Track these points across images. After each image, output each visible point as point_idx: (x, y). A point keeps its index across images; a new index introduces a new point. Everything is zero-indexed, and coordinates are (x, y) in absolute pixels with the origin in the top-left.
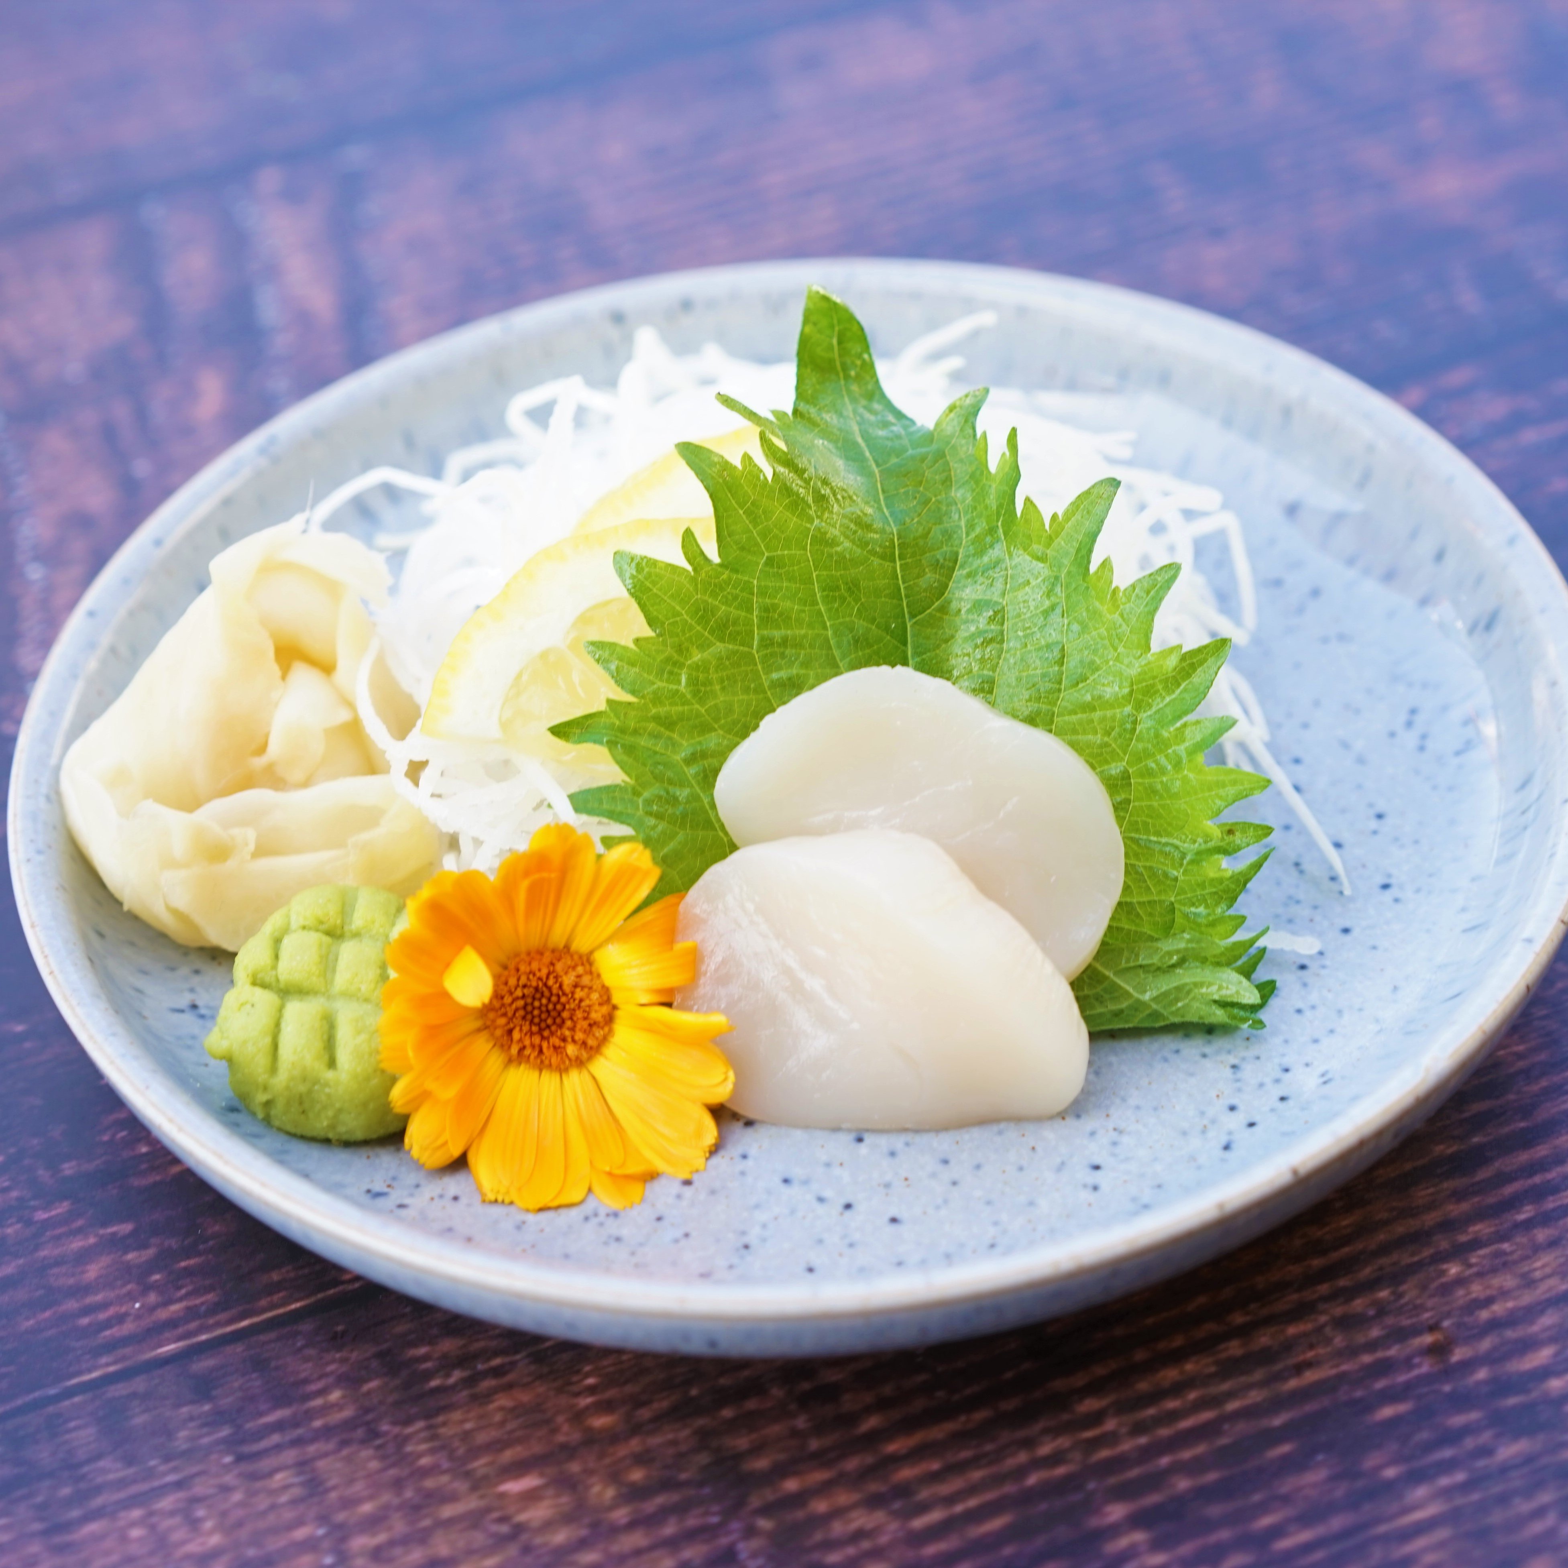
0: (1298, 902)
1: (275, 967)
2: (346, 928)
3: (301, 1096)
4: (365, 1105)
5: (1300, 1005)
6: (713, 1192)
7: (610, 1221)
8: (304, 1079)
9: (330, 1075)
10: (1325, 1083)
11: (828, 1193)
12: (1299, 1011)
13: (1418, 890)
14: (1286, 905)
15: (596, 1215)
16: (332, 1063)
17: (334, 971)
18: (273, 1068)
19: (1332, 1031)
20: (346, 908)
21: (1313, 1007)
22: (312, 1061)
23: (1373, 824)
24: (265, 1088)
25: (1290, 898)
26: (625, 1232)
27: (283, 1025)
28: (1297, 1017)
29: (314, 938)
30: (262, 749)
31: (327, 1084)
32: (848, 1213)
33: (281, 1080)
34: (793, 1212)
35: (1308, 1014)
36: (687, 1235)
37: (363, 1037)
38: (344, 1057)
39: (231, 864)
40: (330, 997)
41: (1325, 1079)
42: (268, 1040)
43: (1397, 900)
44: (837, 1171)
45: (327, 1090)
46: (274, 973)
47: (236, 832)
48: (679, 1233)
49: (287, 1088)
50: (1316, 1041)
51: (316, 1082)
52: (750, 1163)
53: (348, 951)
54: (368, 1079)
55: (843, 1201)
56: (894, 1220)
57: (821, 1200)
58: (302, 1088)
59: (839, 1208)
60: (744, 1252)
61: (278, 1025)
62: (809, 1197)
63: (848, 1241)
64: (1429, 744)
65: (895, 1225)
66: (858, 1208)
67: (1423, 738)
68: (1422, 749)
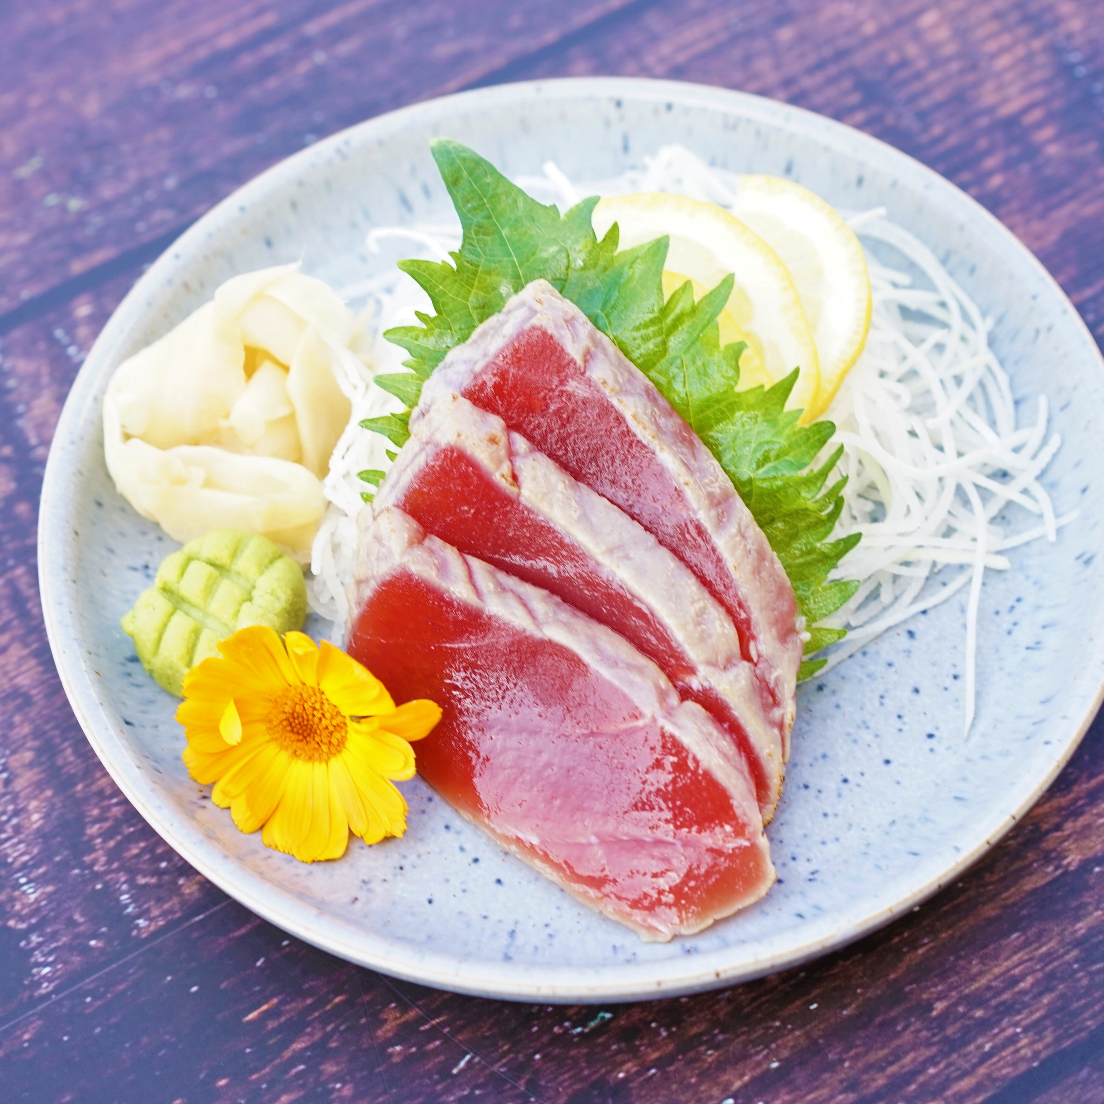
0: (868, 728)
1: (178, 582)
2: (231, 568)
5: (829, 810)
8: (171, 668)
9: (185, 670)
10: (810, 880)
11: (468, 847)
12: (825, 815)
13: (949, 748)
14: (859, 727)
16: (189, 663)
17: (212, 596)
18: (156, 653)
19: (837, 839)
20: (237, 554)
21: (836, 815)
22: (178, 658)
23: (949, 682)
25: (864, 722)
27: (168, 628)
28: (821, 818)
29: (209, 570)
30: (227, 416)
32: (474, 865)
33: (158, 660)
34: (441, 852)
35: (830, 819)
39: (186, 489)
40: (204, 614)
41: (811, 877)
43: (932, 750)
46: (177, 585)
47: (193, 469)
50: (824, 843)
53: (226, 586)
55: (475, 855)
56: (499, 881)
57: (462, 849)
58: (168, 672)
59: (470, 860)
60: (399, 871)
61: (165, 626)
62: (456, 845)
63: (464, 887)
64: (1016, 631)
65: (498, 886)
66: (482, 864)
67: (1015, 624)
68: (1009, 633)
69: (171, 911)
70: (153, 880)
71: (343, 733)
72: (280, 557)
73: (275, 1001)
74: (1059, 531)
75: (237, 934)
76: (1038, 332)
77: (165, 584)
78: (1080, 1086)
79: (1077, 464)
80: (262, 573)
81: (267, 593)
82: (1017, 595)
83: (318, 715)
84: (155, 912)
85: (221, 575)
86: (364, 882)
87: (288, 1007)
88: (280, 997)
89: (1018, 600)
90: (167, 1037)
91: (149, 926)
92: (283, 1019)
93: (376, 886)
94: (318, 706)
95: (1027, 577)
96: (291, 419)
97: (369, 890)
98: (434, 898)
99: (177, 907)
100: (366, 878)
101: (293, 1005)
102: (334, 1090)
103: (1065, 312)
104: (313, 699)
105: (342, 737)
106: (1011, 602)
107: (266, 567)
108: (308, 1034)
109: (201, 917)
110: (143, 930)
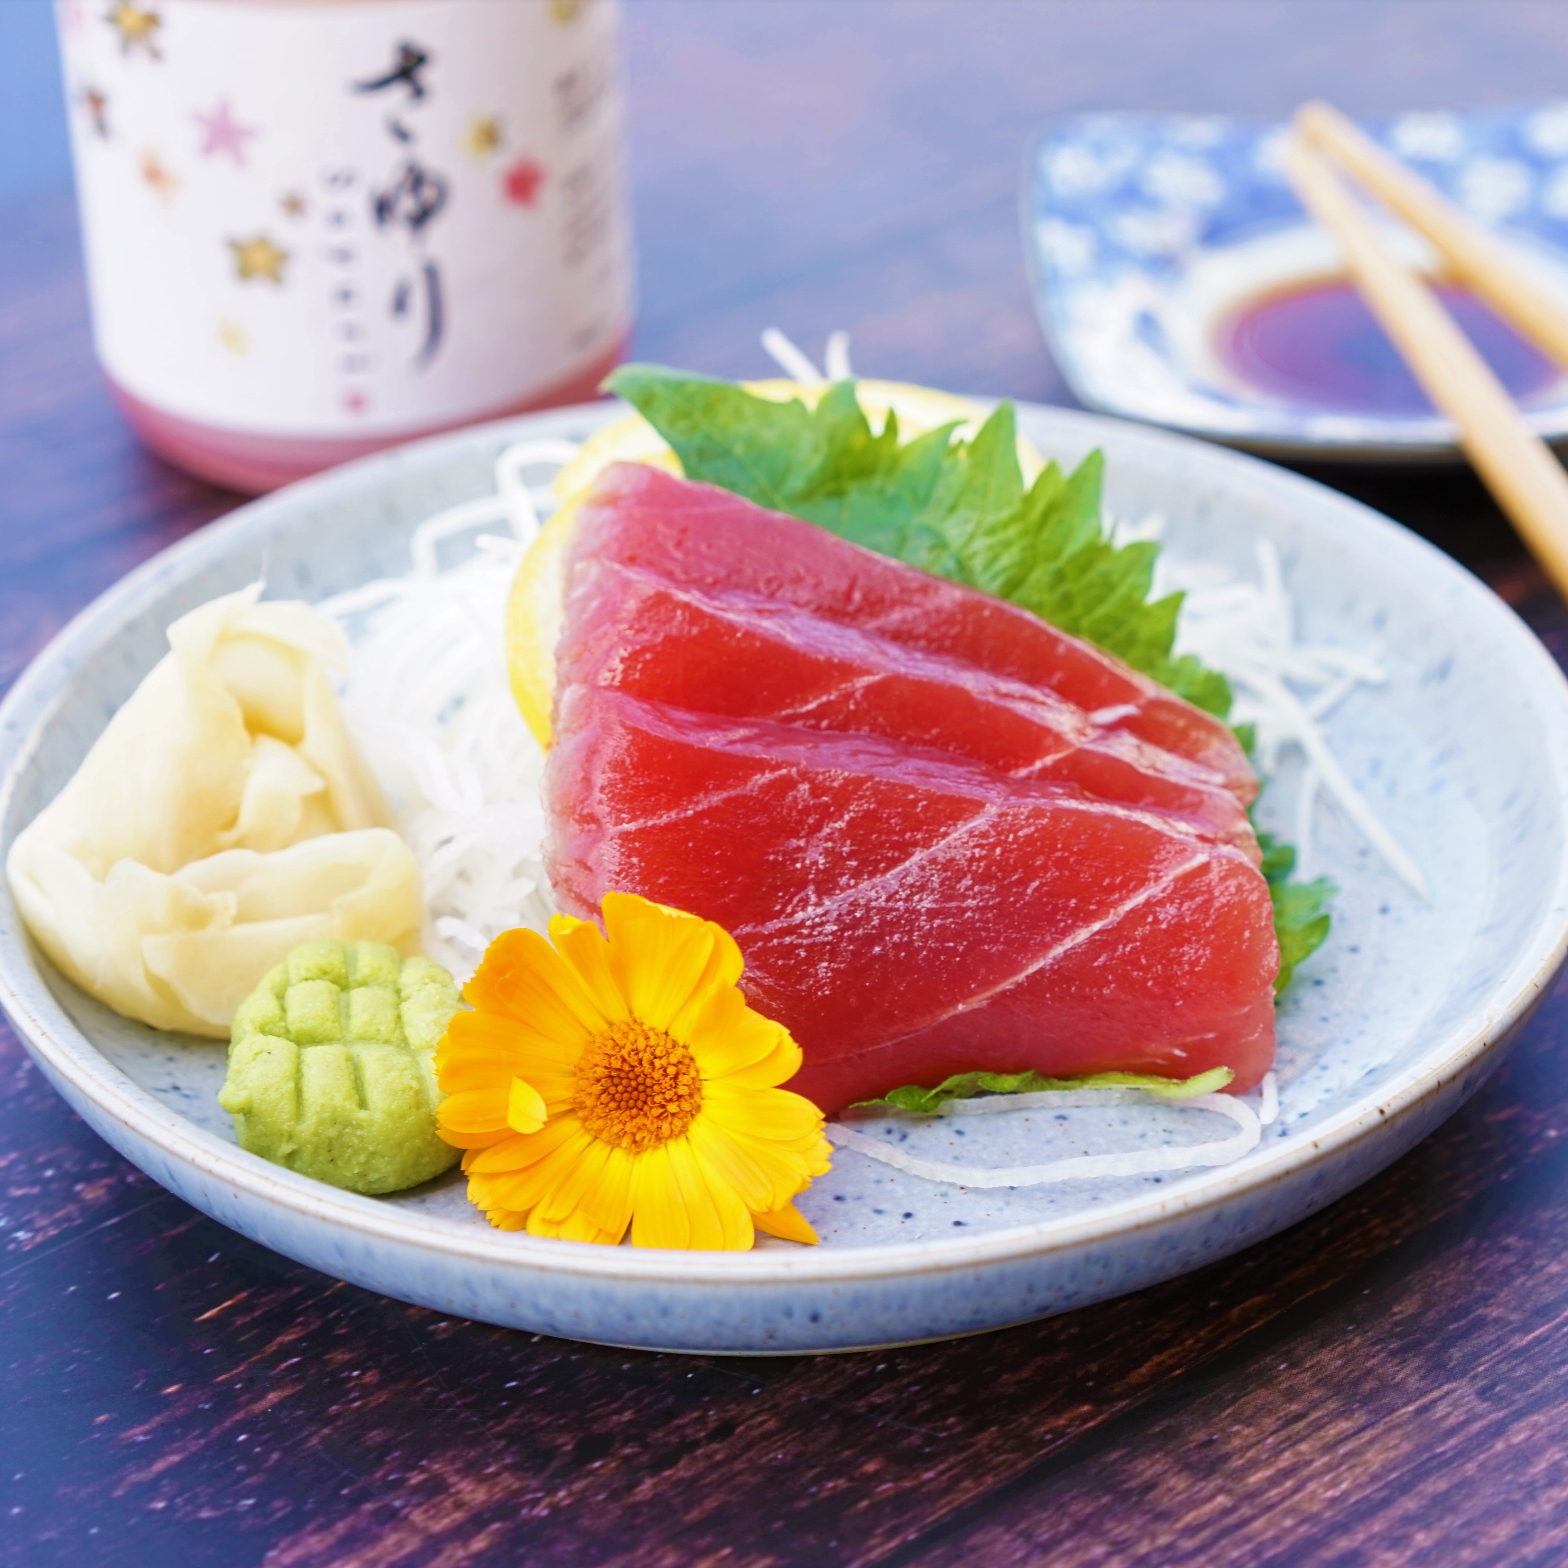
1: (283, 1018)
2: (351, 978)
3: (330, 1141)
4: (400, 1145)
8: (334, 1123)
9: (362, 1115)
16: (363, 1104)
17: (348, 1016)
18: (299, 1114)
20: (349, 959)
22: (343, 1101)
24: (290, 1138)
27: (305, 1069)
29: (323, 986)
30: (231, 822)
31: (359, 1126)
33: (307, 1127)
38: (375, 1095)
39: (211, 931)
40: (346, 1043)
42: (291, 1085)
45: (359, 1132)
46: (283, 1024)
47: (215, 896)
49: (316, 1134)
51: (347, 1124)
53: (359, 997)
54: (403, 1117)
55: (902, 1211)
56: (958, 1223)
58: (332, 1132)
61: (299, 1071)
69: (67, 1218)
70: (35, 1190)
71: (693, 1074)
73: (243, 1295)
75: (174, 1232)
78: (1467, 1256)
83: (646, 1057)
84: (42, 1222)
87: (263, 1300)
88: (251, 1290)
90: (76, 1351)
91: (33, 1238)
92: (257, 1313)
94: (641, 1044)
99: (76, 1214)
101: (273, 1296)
102: (349, 1379)
104: (631, 1037)
105: (693, 1079)
108: (300, 1324)
109: (115, 1220)
110: (23, 1244)
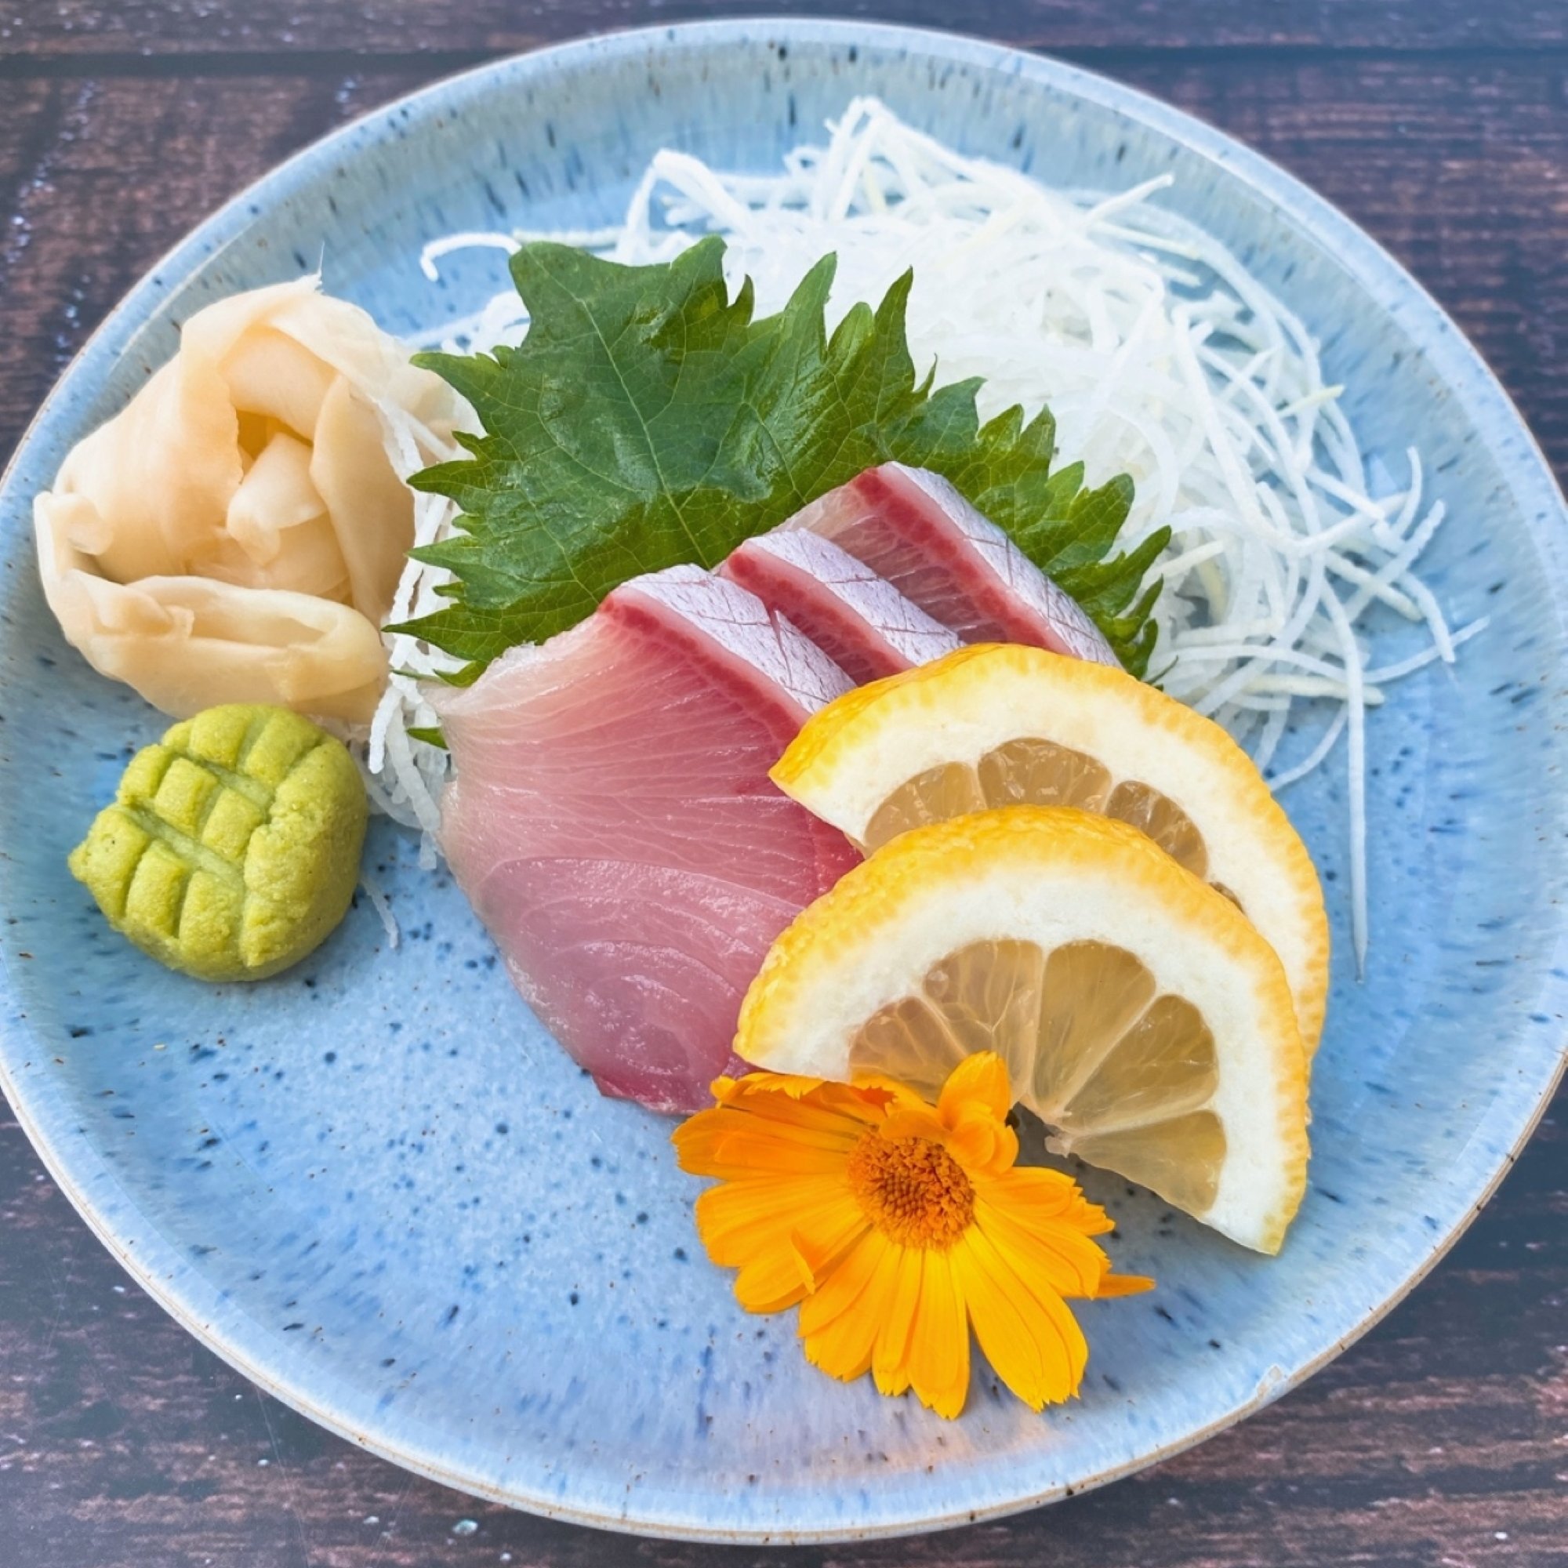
1: (153, 795)
6: (522, 1151)
7: (412, 1155)
9: (168, 941)
11: (629, 1194)
15: (402, 1142)
17: (205, 822)
18: (122, 909)
20: (243, 747)
22: (155, 922)
26: (420, 1176)
27: (137, 874)
29: (199, 776)
31: (165, 950)
32: (639, 1227)
34: (588, 1206)
36: (477, 1201)
37: (208, 914)
39: (167, 639)
42: (120, 885)
44: (648, 1166)
46: (151, 798)
47: (175, 610)
48: (468, 1197)
49: (134, 935)
51: (156, 943)
52: (570, 1125)
53: (226, 801)
55: (640, 1208)
57: (620, 1199)
58: (144, 941)
59: (633, 1218)
60: (521, 1245)
61: (133, 868)
62: (610, 1191)
63: (625, 1267)
64: (1409, 800)
65: (679, 1262)
66: (654, 1225)
67: (1406, 790)
68: (1400, 804)
72: (318, 743)
74: (1458, 649)
76: (1397, 358)
77: (134, 797)
79: (1477, 550)
80: (284, 777)
81: (292, 810)
82: (1402, 745)
85: (220, 781)
86: (468, 1271)
89: (1405, 752)
93: (489, 1279)
95: (1414, 718)
96: (323, 524)
97: (477, 1288)
98: (580, 1292)
100: (471, 1263)
103: (1443, 327)
106: (1393, 756)
107: (293, 765)
